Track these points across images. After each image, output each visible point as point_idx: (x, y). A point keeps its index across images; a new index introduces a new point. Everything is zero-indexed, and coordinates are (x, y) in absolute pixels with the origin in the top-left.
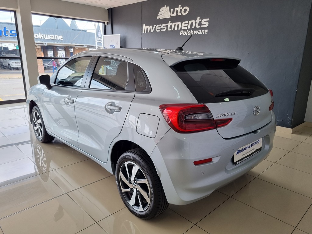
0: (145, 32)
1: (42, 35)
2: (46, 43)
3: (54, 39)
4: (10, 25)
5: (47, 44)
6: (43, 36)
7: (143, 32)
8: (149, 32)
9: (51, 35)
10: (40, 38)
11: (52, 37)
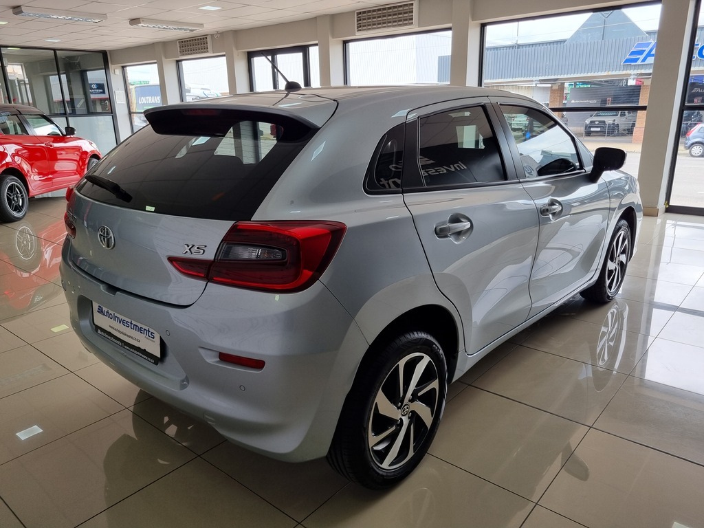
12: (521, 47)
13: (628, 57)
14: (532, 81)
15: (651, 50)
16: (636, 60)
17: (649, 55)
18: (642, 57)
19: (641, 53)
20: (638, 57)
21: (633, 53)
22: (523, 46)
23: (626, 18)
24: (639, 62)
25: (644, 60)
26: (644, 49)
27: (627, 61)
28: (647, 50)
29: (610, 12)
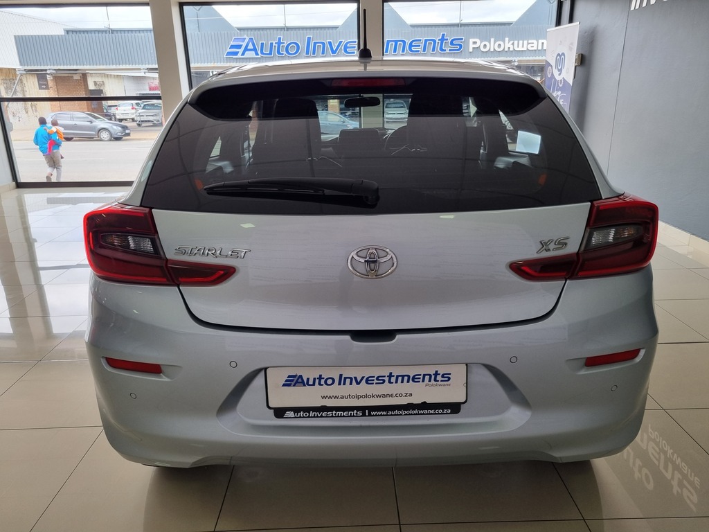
0: (637, 7)
1: (512, 42)
2: (517, 59)
3: (535, 48)
4: (456, 28)
5: (518, 61)
6: (513, 44)
7: (632, 8)
8: (644, 5)
9: (530, 41)
10: (506, 49)
11: (532, 45)
12: (115, 32)
13: (229, 50)
14: (140, 69)
15: (247, 45)
16: (236, 53)
17: (246, 49)
18: (241, 51)
19: (239, 47)
20: (237, 50)
21: (232, 47)
22: (117, 31)
23: (217, 14)
24: (239, 56)
25: (243, 54)
26: (241, 43)
27: (229, 54)
28: (244, 44)
29: (199, 7)
